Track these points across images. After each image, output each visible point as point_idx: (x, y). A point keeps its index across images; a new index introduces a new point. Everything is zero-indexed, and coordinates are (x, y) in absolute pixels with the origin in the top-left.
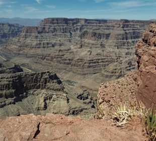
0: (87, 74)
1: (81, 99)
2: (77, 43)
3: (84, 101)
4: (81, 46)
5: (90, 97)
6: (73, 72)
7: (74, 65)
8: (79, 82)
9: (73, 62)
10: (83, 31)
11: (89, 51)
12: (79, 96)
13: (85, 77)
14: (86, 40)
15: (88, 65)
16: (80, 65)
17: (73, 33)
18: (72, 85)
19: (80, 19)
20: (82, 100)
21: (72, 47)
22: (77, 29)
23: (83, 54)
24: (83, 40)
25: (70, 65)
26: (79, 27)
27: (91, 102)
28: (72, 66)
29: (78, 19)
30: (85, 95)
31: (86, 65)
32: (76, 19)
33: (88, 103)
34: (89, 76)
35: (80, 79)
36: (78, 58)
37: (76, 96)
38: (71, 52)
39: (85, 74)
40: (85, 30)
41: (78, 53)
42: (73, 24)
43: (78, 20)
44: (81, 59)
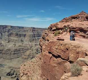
0: (13, 58)
1: (9, 76)
2: (6, 40)
3: (11, 77)
4: (9, 42)
5: (15, 73)
6: (3, 58)
7: (4, 54)
8: (8, 64)
9: (4, 52)
10: (10, 32)
11: (14, 44)
12: (8, 74)
13: (11, 61)
14: (12, 38)
15: (13, 52)
16: (8, 53)
17: (3, 34)
19: (8, 26)
20: (10, 76)
21: (3, 42)
22: (6, 31)
23: (10, 46)
24: (10, 38)
25: (1, 54)
27: (16, 77)
29: (7, 26)
30: (12, 72)
32: (5, 26)
33: (14, 78)
34: (15, 59)
35: (8, 62)
36: (7, 49)
37: (6, 74)
38: (2, 46)
39: (12, 59)
40: (11, 32)
41: (7, 46)
42: (3, 28)
44: (9, 50)
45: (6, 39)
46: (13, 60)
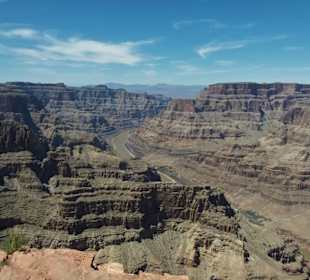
0: (297, 203)
1: (278, 259)
2: (274, 133)
3: (285, 266)
4: (285, 141)
5: (299, 258)
6: (263, 195)
7: (266, 180)
8: (275, 219)
9: (264, 174)
10: (291, 108)
11: (304, 152)
12: (274, 251)
13: (289, 210)
14: (297, 129)
15: (299, 182)
16: (279, 181)
17: (268, 113)
18: (257, 224)
19: (287, 85)
20: (280, 263)
21: (263, 141)
22: (277, 103)
23: (287, 156)
24: (289, 126)
25: (256, 179)
26: (281, 101)
27: (301, 271)
28: (259, 181)
29: (282, 85)
30: (289, 250)
31: (293, 182)
32: (276, 85)
33: (295, 272)
34: (301, 208)
35: (277, 213)
36: (276, 165)
37: (267, 249)
38: (260, 152)
39: (290, 203)
40: (296, 106)
41: (277, 155)
42: (269, 94)
43: (279, 87)
44: (283, 169)
45: (274, 130)
46: (294, 206)
